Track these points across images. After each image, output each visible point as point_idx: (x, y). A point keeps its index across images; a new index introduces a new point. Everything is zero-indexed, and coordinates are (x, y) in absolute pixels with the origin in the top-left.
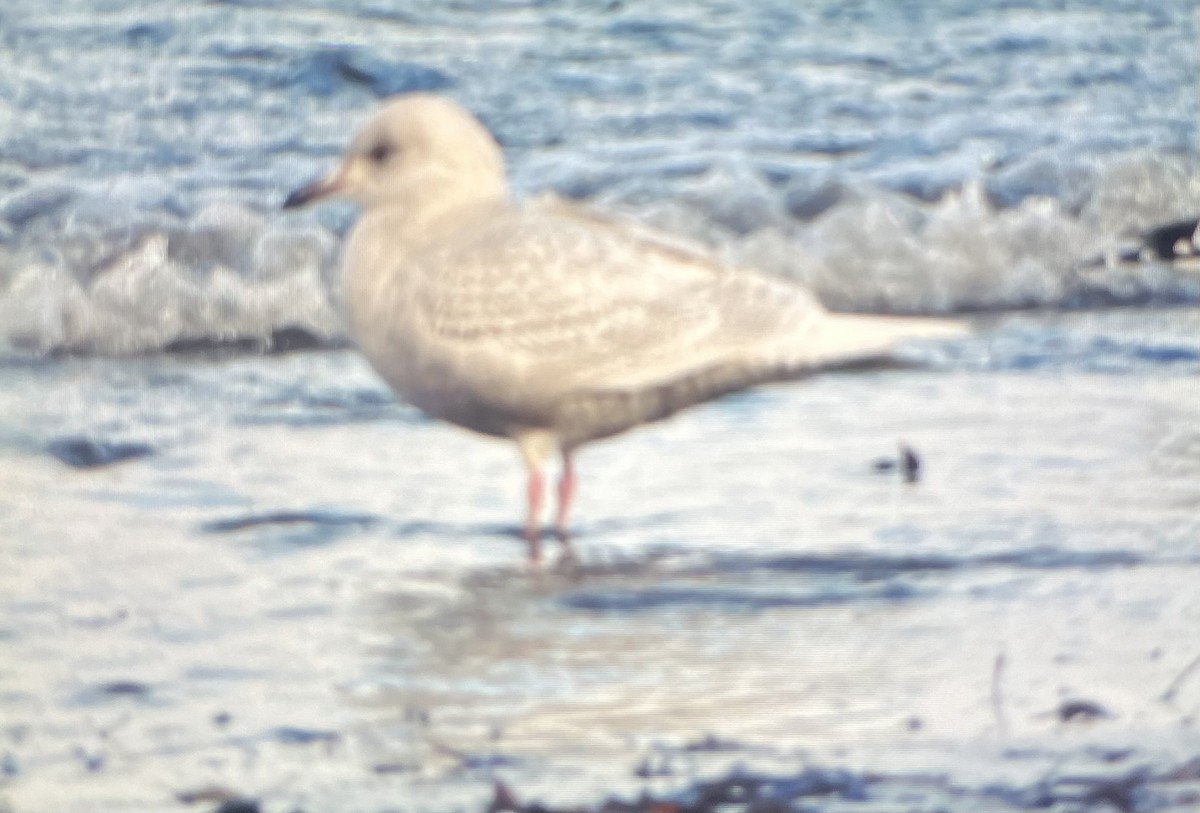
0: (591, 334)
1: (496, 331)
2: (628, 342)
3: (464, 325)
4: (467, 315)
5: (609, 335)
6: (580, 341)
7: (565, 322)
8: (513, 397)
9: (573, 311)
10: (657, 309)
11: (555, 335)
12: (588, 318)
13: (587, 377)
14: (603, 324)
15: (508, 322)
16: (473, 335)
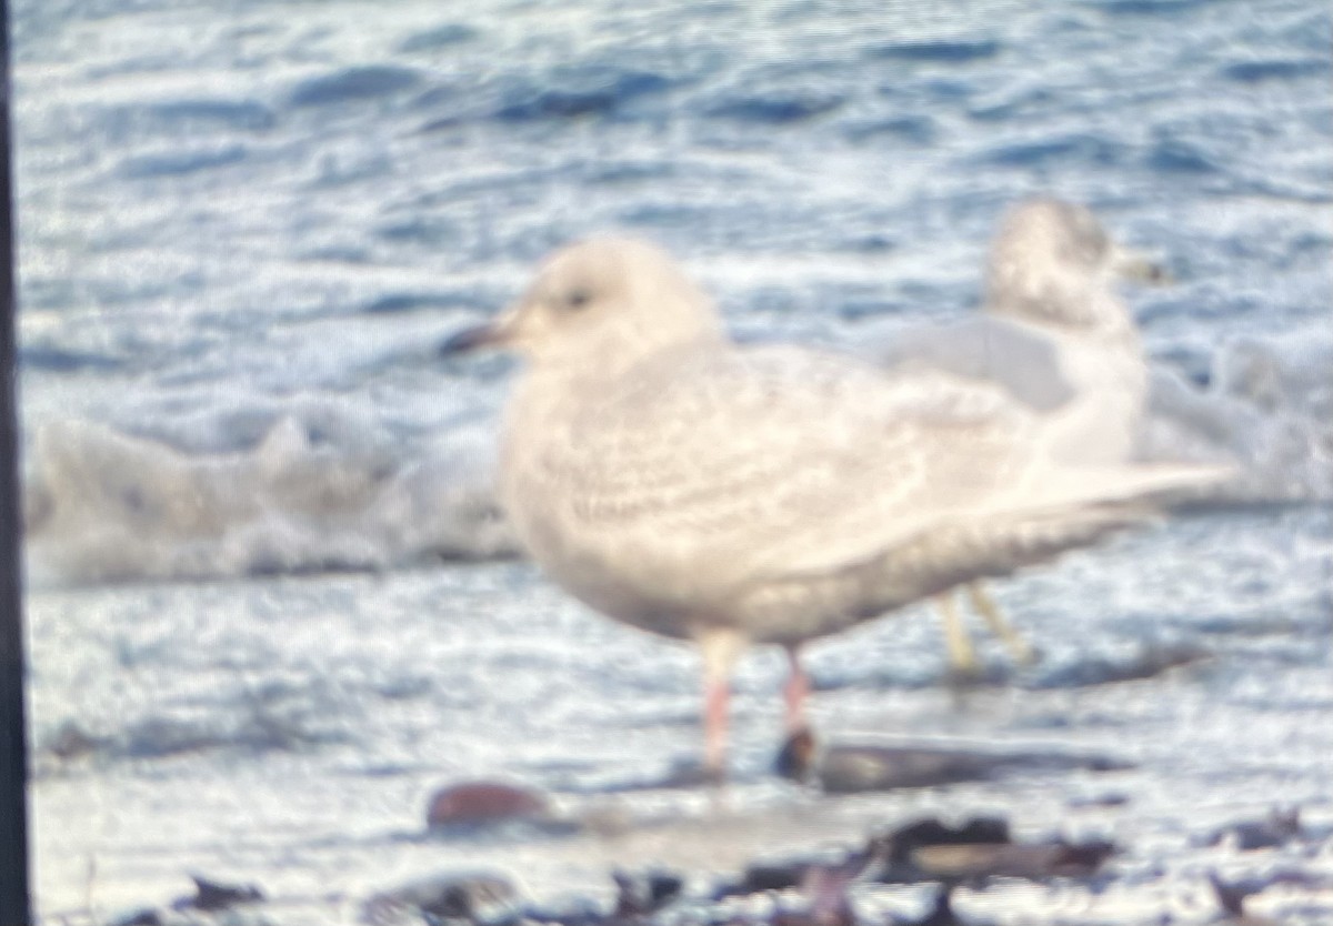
0: (769, 501)
1: (656, 506)
2: (814, 510)
3: (620, 500)
4: (621, 488)
5: (788, 503)
6: (756, 511)
7: (736, 490)
8: (680, 591)
9: (744, 472)
10: (849, 464)
11: (725, 507)
12: (765, 480)
13: (766, 557)
14: (783, 489)
15: (670, 494)
16: (630, 513)
